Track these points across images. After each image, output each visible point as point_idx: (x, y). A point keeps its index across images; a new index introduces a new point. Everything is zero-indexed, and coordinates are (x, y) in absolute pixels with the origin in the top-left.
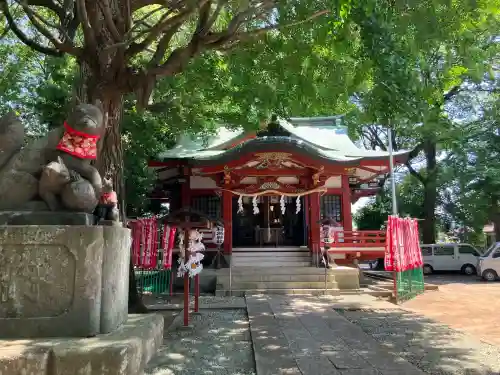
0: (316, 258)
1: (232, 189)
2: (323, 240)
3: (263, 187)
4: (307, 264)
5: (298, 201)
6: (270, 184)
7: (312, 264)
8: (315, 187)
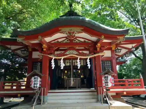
0: (100, 96)
1: (49, 54)
2: (104, 85)
3: (67, 53)
4: (94, 100)
5: (88, 61)
6: (71, 51)
7: (98, 101)
8: (98, 52)
